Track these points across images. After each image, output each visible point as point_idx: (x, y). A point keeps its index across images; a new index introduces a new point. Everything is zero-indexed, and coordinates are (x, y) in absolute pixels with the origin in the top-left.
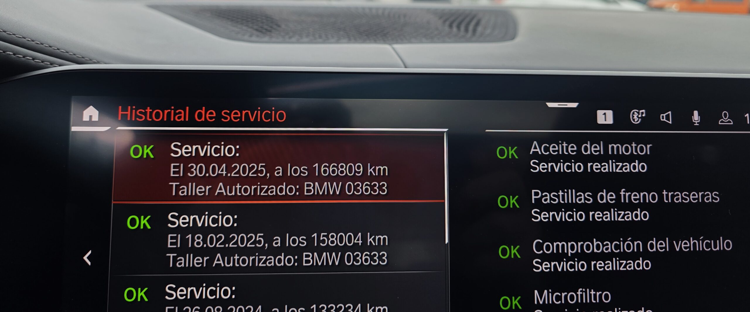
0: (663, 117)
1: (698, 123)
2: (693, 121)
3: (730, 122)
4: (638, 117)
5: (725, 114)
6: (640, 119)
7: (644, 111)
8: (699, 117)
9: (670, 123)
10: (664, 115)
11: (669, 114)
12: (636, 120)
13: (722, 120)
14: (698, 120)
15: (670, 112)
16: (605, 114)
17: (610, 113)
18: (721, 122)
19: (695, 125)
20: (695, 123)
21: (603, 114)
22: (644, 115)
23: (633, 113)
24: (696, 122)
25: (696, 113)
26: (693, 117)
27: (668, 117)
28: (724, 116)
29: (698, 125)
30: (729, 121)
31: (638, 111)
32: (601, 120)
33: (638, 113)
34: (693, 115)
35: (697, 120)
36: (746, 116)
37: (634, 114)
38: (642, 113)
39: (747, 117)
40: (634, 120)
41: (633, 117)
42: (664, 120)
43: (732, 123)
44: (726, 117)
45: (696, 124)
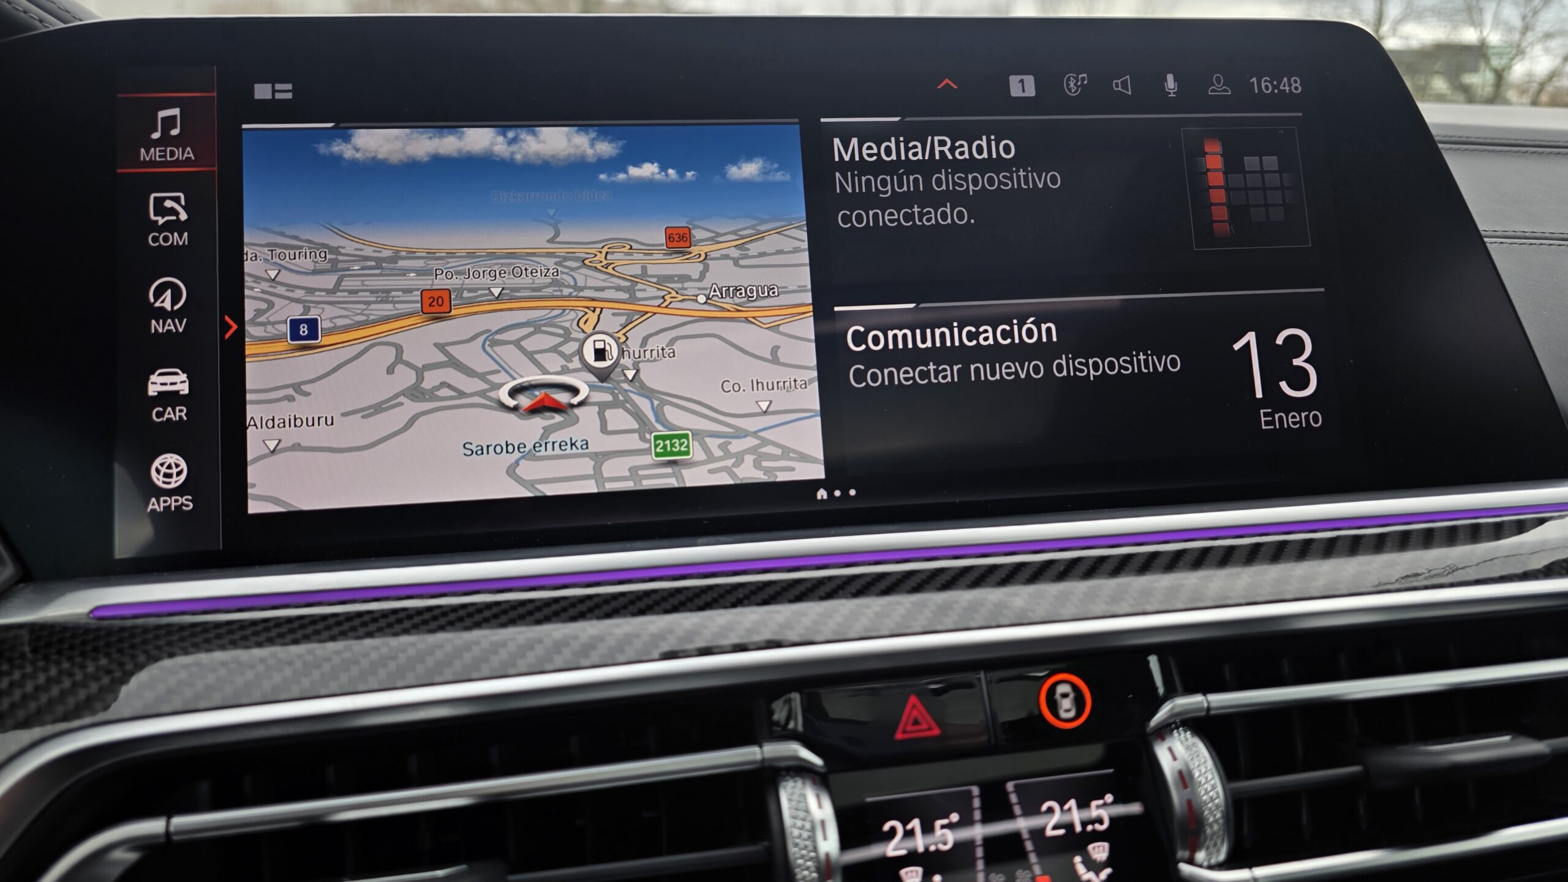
0: (1117, 85)
1: (1174, 93)
2: (1167, 90)
3: (1226, 91)
4: (1075, 84)
5: (1218, 79)
6: (1080, 89)
7: (1085, 75)
8: (1176, 83)
9: (1130, 93)
10: (1119, 81)
11: (1127, 79)
12: (1073, 91)
13: (1214, 87)
14: (1174, 89)
15: (1128, 77)
16: (1022, 81)
17: (1030, 80)
18: (1212, 91)
19: (1170, 96)
20: (1170, 93)
21: (1019, 82)
22: (1086, 82)
23: (1069, 79)
24: (1172, 91)
25: (1170, 78)
26: (1165, 83)
27: (1124, 85)
28: (1216, 81)
29: (1175, 96)
30: (1225, 89)
31: (1075, 76)
32: (1016, 91)
33: (1077, 79)
34: (1166, 80)
35: (1173, 87)
36: (1251, 81)
37: (1070, 81)
38: (1083, 79)
39: (1253, 81)
40: (1070, 90)
41: (1068, 85)
42: (1120, 89)
43: (1230, 93)
44: (1220, 84)
45: (1172, 95)
